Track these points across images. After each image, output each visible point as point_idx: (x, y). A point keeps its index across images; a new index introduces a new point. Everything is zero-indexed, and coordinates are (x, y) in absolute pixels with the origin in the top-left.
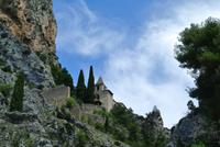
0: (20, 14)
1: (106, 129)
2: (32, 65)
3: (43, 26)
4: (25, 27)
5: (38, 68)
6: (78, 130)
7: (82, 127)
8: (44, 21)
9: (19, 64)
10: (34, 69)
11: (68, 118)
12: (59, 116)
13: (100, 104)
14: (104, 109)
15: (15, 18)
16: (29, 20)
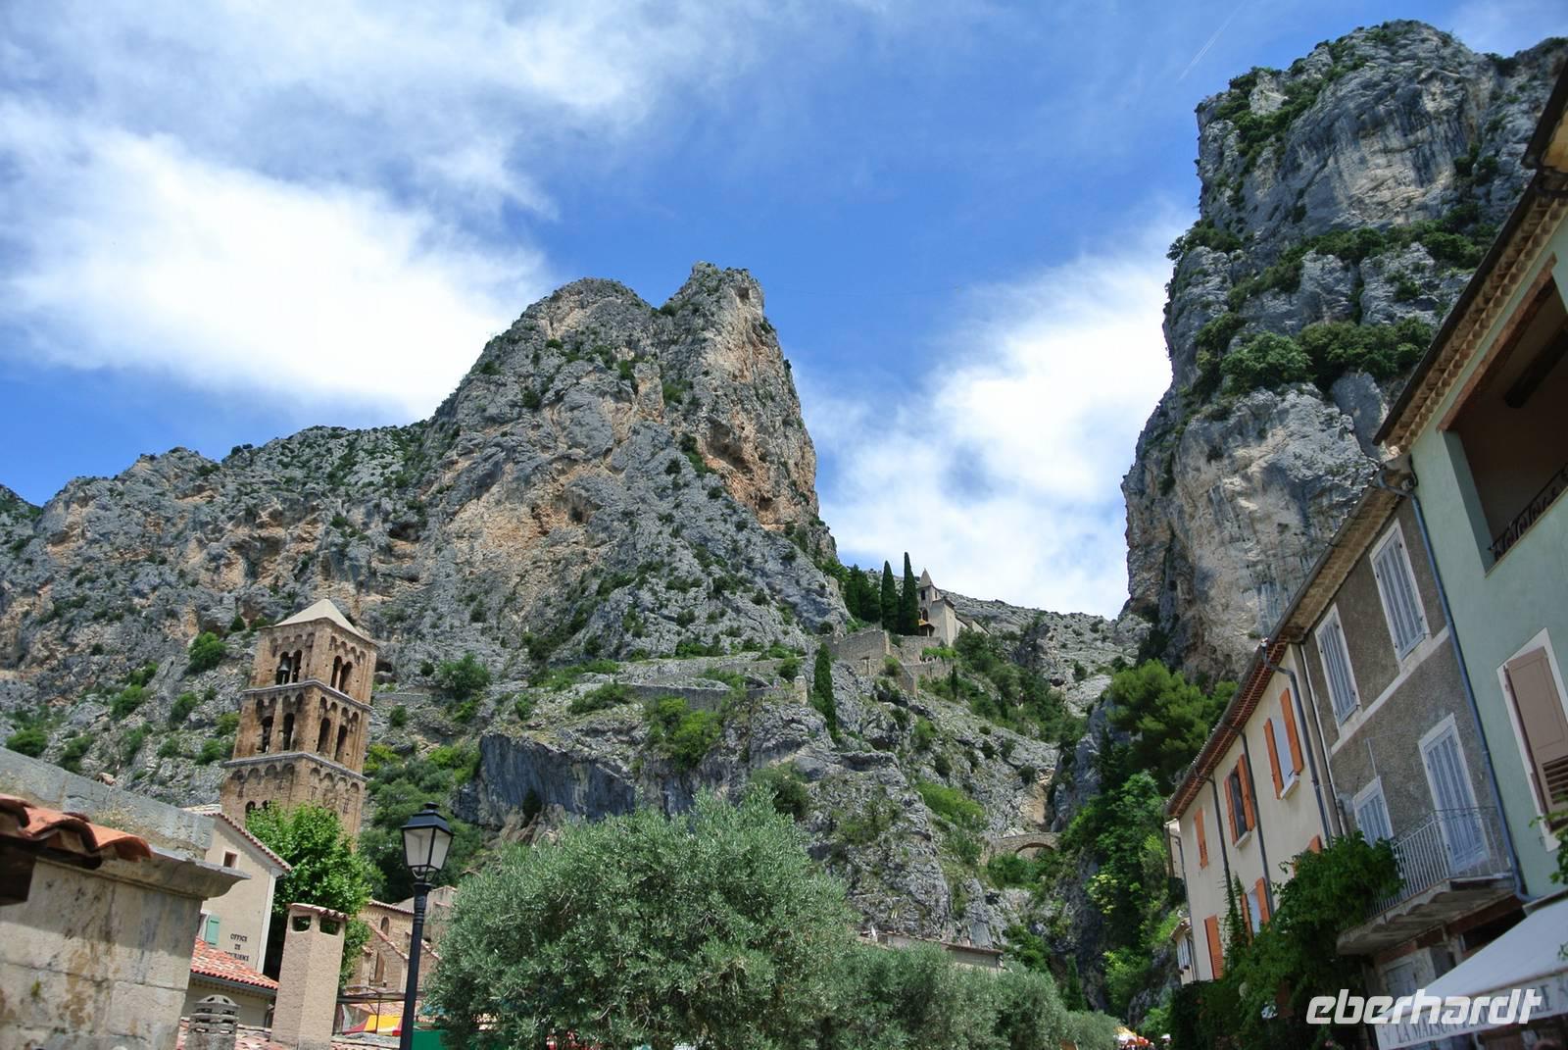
0: (748, 451)
1: (952, 689)
2: (804, 582)
3: (791, 462)
4: (758, 472)
5: (816, 586)
6: (915, 719)
7: (920, 712)
8: (790, 451)
9: (779, 582)
10: (808, 591)
11: (896, 700)
12: (882, 698)
13: (932, 629)
14: (942, 644)
15: (739, 462)
16: (763, 458)
